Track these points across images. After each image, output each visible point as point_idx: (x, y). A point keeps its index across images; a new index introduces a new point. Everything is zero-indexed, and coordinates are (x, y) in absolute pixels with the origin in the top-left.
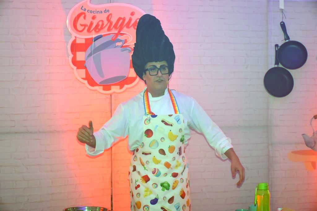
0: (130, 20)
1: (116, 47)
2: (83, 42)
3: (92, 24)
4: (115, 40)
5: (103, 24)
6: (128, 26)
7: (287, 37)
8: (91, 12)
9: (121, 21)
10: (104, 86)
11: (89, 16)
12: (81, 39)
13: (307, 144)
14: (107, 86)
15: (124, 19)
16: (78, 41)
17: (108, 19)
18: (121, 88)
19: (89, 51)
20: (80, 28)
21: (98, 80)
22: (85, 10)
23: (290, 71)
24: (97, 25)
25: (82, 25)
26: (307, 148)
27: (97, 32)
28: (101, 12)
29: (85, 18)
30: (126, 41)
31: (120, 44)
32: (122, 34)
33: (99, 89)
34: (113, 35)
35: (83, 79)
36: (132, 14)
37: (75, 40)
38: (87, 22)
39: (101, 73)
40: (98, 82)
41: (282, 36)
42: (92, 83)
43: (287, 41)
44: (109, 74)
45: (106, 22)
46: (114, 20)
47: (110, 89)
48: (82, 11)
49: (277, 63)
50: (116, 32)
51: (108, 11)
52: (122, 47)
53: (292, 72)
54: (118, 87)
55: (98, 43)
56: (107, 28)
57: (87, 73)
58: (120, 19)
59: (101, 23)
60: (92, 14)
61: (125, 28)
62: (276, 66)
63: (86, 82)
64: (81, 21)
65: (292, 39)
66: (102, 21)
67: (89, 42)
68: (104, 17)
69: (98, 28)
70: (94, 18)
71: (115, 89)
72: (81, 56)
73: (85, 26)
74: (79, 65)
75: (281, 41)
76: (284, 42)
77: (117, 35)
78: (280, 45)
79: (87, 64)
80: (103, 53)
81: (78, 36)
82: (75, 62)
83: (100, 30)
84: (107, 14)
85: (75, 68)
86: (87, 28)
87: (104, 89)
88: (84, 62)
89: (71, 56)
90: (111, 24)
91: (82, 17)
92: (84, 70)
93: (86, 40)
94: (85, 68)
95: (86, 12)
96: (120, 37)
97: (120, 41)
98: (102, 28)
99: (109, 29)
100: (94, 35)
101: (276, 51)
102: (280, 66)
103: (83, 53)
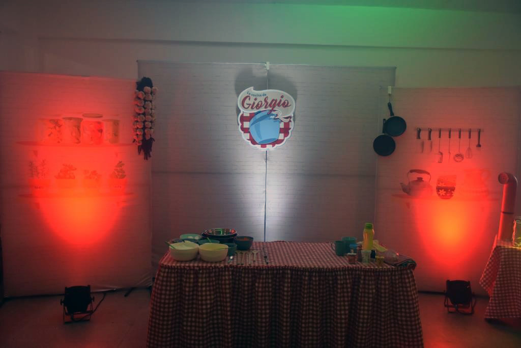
0: (281, 101)
1: (270, 119)
2: (248, 115)
3: (254, 103)
4: (270, 114)
5: (261, 104)
6: (279, 105)
7: (392, 114)
8: (254, 95)
9: (274, 101)
10: (261, 144)
11: (252, 98)
12: (247, 113)
13: (404, 190)
14: (264, 146)
15: (276, 101)
16: (245, 115)
17: (265, 100)
18: (273, 146)
19: (252, 121)
20: (246, 106)
21: (257, 140)
22: (250, 94)
23: (392, 137)
24: (258, 104)
25: (247, 104)
26: (403, 193)
27: (257, 109)
28: (261, 95)
29: (249, 99)
30: (277, 115)
31: (273, 117)
32: (275, 111)
33: (259, 147)
34: (267, 111)
35: (248, 140)
36: (282, 97)
37: (243, 114)
38: (251, 102)
39: (260, 136)
40: (258, 142)
41: (389, 113)
42: (254, 142)
43: (392, 116)
44: (266, 137)
45: (263, 102)
46: (269, 101)
47: (266, 147)
48: (248, 95)
49: (383, 132)
50: (271, 109)
51: (265, 95)
52: (275, 119)
53: (395, 138)
54: (271, 146)
55: (258, 116)
56: (264, 106)
57: (251, 136)
58: (273, 100)
59: (260, 103)
60: (255, 97)
61: (277, 106)
62: (383, 134)
63: (250, 142)
64: (247, 101)
65: (395, 115)
66: (261, 101)
67: (252, 116)
68: (262, 99)
69: (258, 107)
70: (256, 99)
71: (269, 147)
72: (247, 125)
73: (249, 105)
74: (246, 130)
75: (387, 116)
76: (390, 117)
77: (271, 111)
78: (387, 119)
79: (250, 130)
80: (261, 123)
81: (244, 111)
82: (242, 129)
83: (259, 108)
84: (265, 97)
85: (242, 132)
86: (251, 106)
87: (262, 147)
88: (249, 128)
89: (240, 124)
90: (267, 103)
91: (248, 99)
92: (248, 134)
93: (250, 114)
94: (249, 133)
95: (250, 96)
96: (273, 113)
97: (273, 115)
98: (261, 106)
99: (266, 107)
100: (255, 111)
101: (384, 124)
102: (387, 134)
103: (248, 123)
